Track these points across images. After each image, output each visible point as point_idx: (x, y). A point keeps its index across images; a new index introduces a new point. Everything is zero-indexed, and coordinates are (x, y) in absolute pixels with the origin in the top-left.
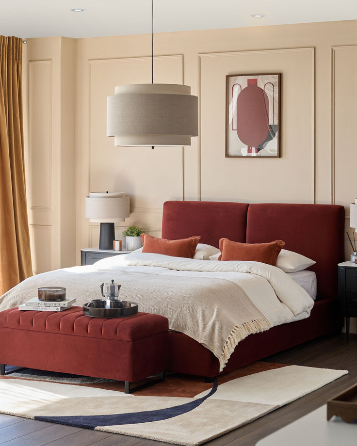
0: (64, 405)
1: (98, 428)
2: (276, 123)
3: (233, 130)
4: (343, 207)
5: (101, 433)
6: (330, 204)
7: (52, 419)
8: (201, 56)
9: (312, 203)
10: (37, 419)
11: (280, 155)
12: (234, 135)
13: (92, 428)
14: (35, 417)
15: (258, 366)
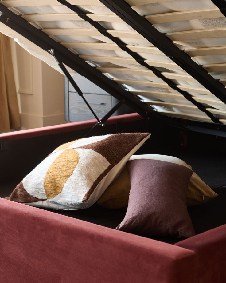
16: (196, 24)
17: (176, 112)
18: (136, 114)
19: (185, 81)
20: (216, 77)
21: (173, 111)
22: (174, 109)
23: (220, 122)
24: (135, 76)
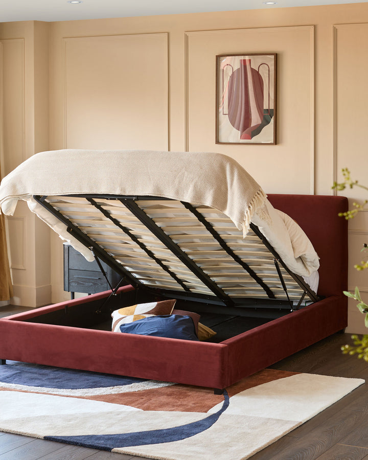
0: (71, 423)
1: (116, 449)
2: (272, 107)
3: (223, 114)
4: (347, 198)
5: (120, 456)
6: (332, 195)
7: (64, 439)
8: (188, 34)
9: (312, 193)
10: (48, 439)
11: (276, 142)
12: (225, 121)
13: (108, 450)
14: (44, 437)
15: (266, 374)
16: (196, 240)
17: (158, 284)
18: (130, 286)
19: (176, 267)
20: (198, 265)
21: (155, 283)
22: (156, 282)
23: (190, 291)
24: (140, 262)
